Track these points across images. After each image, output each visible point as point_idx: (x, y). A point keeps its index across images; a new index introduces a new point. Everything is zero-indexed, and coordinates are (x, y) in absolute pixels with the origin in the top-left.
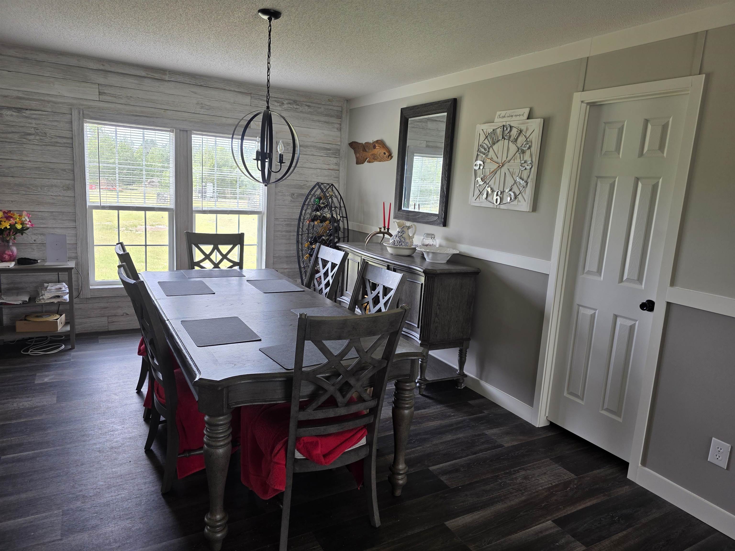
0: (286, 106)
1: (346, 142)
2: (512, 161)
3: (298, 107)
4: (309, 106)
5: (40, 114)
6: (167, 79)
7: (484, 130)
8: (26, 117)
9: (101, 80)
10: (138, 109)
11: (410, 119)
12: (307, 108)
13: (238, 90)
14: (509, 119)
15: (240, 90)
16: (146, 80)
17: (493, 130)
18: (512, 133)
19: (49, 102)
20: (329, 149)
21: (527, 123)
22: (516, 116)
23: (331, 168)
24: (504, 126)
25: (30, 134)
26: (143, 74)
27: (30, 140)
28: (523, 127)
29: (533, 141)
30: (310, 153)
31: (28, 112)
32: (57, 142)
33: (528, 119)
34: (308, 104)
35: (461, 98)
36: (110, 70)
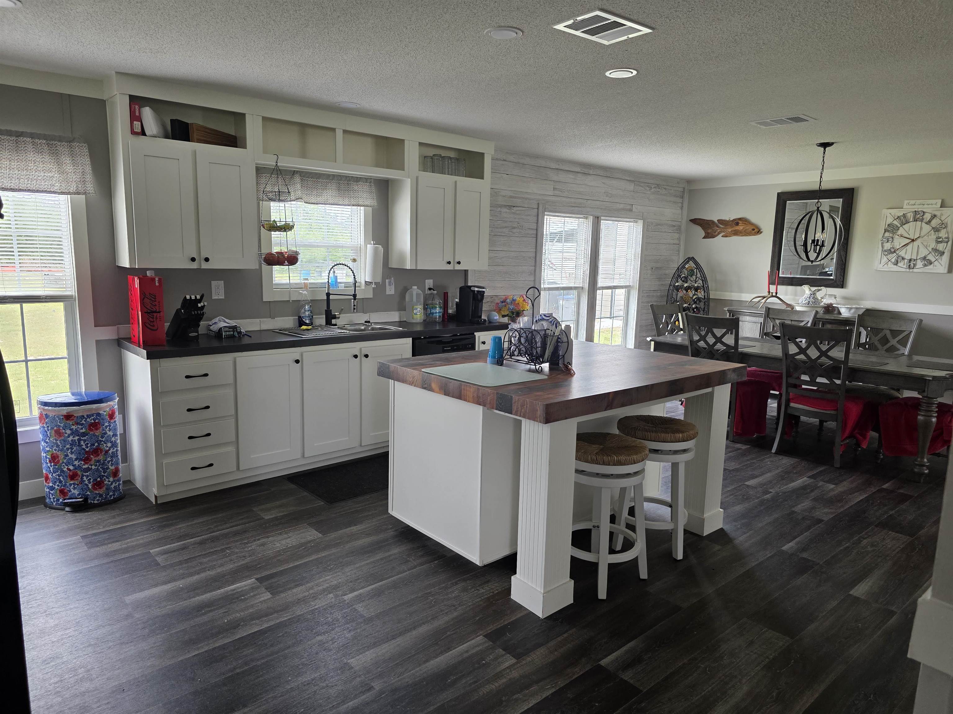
0: (653, 190)
1: (685, 219)
2: (925, 237)
3: (659, 190)
4: (665, 189)
5: (521, 210)
6: (591, 173)
7: (892, 214)
8: (514, 213)
9: (555, 178)
10: (572, 200)
11: (788, 202)
12: (664, 190)
13: (628, 179)
14: (921, 206)
15: (630, 179)
16: (579, 175)
17: (904, 214)
18: (925, 217)
19: (526, 199)
20: (674, 226)
21: (942, 210)
22: (928, 204)
23: (675, 243)
24: (916, 211)
25: (514, 228)
26: (578, 169)
27: (514, 233)
28: (937, 213)
29: (948, 223)
30: (664, 231)
31: (515, 209)
32: (528, 234)
33: (941, 207)
34: (665, 187)
35: (858, 188)
36: (562, 168)
